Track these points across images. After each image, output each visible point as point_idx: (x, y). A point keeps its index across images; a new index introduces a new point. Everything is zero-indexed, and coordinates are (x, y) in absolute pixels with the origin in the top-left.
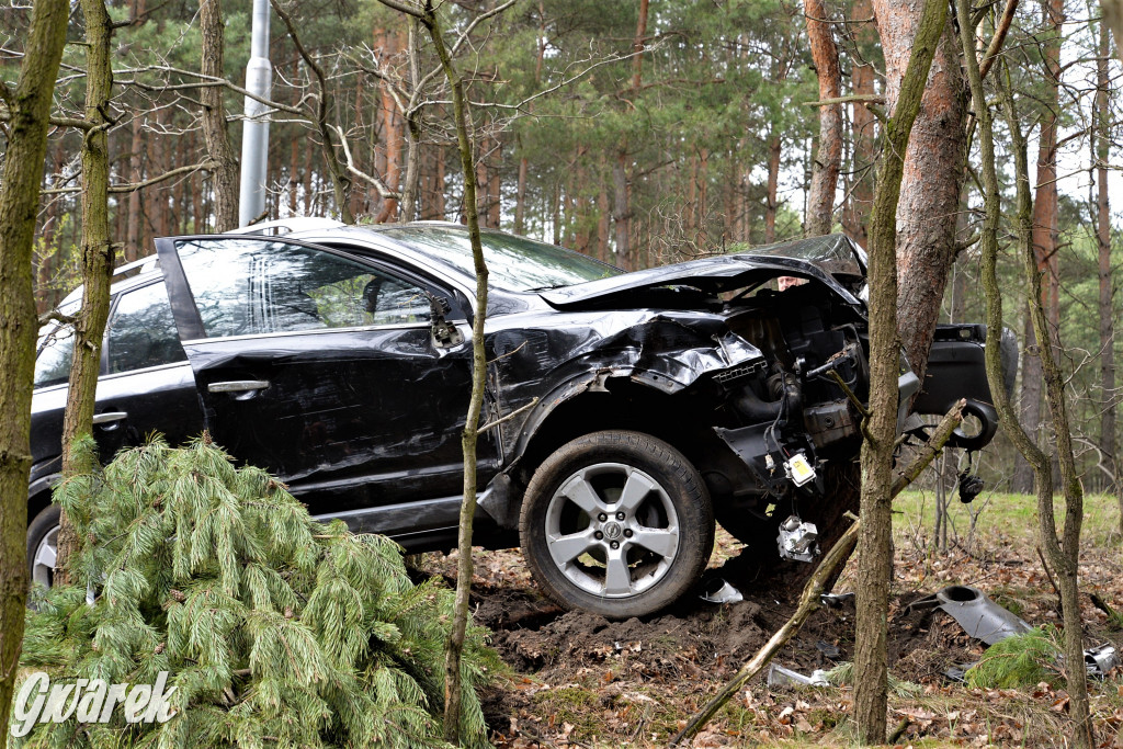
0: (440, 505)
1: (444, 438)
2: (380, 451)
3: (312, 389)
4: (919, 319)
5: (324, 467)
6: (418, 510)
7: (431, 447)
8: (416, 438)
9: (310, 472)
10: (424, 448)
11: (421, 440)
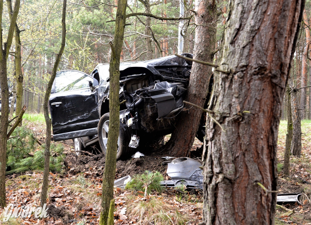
0: (90, 130)
1: (90, 114)
2: (79, 117)
3: (67, 103)
4: (197, 76)
5: (70, 121)
6: (86, 131)
7: (88, 116)
8: (85, 114)
9: (67, 122)
10: (87, 117)
11: (86, 115)
